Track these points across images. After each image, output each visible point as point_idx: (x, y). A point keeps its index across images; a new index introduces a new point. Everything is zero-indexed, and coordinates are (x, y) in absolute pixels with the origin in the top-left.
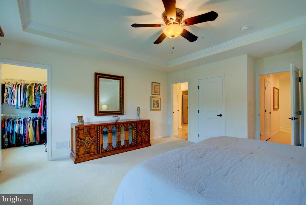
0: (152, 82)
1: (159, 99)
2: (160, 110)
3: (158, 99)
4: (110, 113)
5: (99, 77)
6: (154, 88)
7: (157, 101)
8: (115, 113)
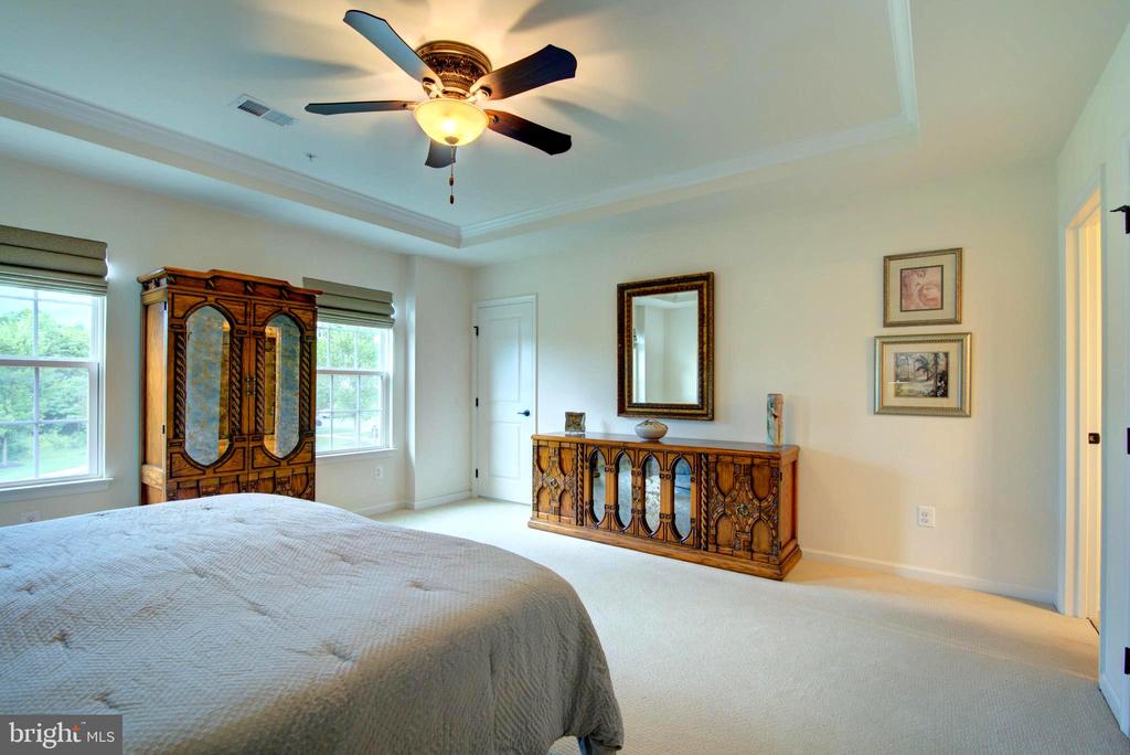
0: (888, 259)
1: (952, 348)
2: (960, 412)
3: (940, 348)
4: (665, 411)
5: (630, 295)
6: (903, 285)
7: (930, 359)
8: (675, 411)
